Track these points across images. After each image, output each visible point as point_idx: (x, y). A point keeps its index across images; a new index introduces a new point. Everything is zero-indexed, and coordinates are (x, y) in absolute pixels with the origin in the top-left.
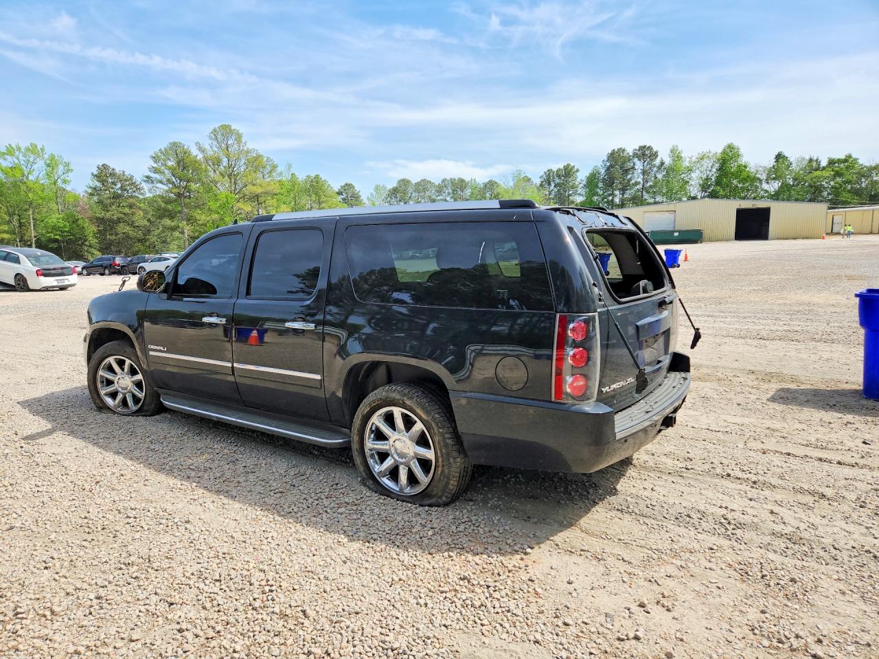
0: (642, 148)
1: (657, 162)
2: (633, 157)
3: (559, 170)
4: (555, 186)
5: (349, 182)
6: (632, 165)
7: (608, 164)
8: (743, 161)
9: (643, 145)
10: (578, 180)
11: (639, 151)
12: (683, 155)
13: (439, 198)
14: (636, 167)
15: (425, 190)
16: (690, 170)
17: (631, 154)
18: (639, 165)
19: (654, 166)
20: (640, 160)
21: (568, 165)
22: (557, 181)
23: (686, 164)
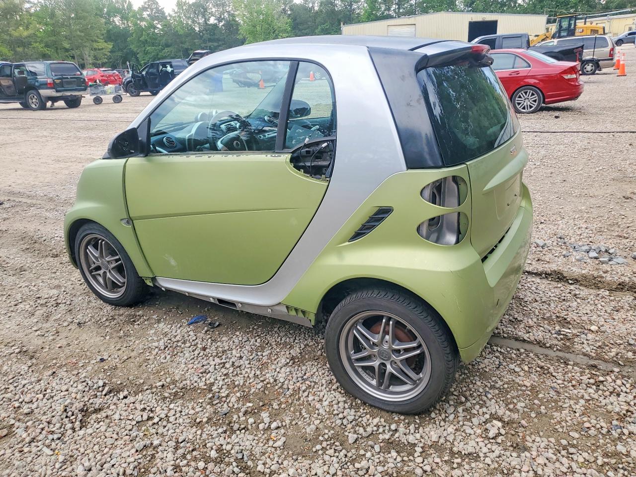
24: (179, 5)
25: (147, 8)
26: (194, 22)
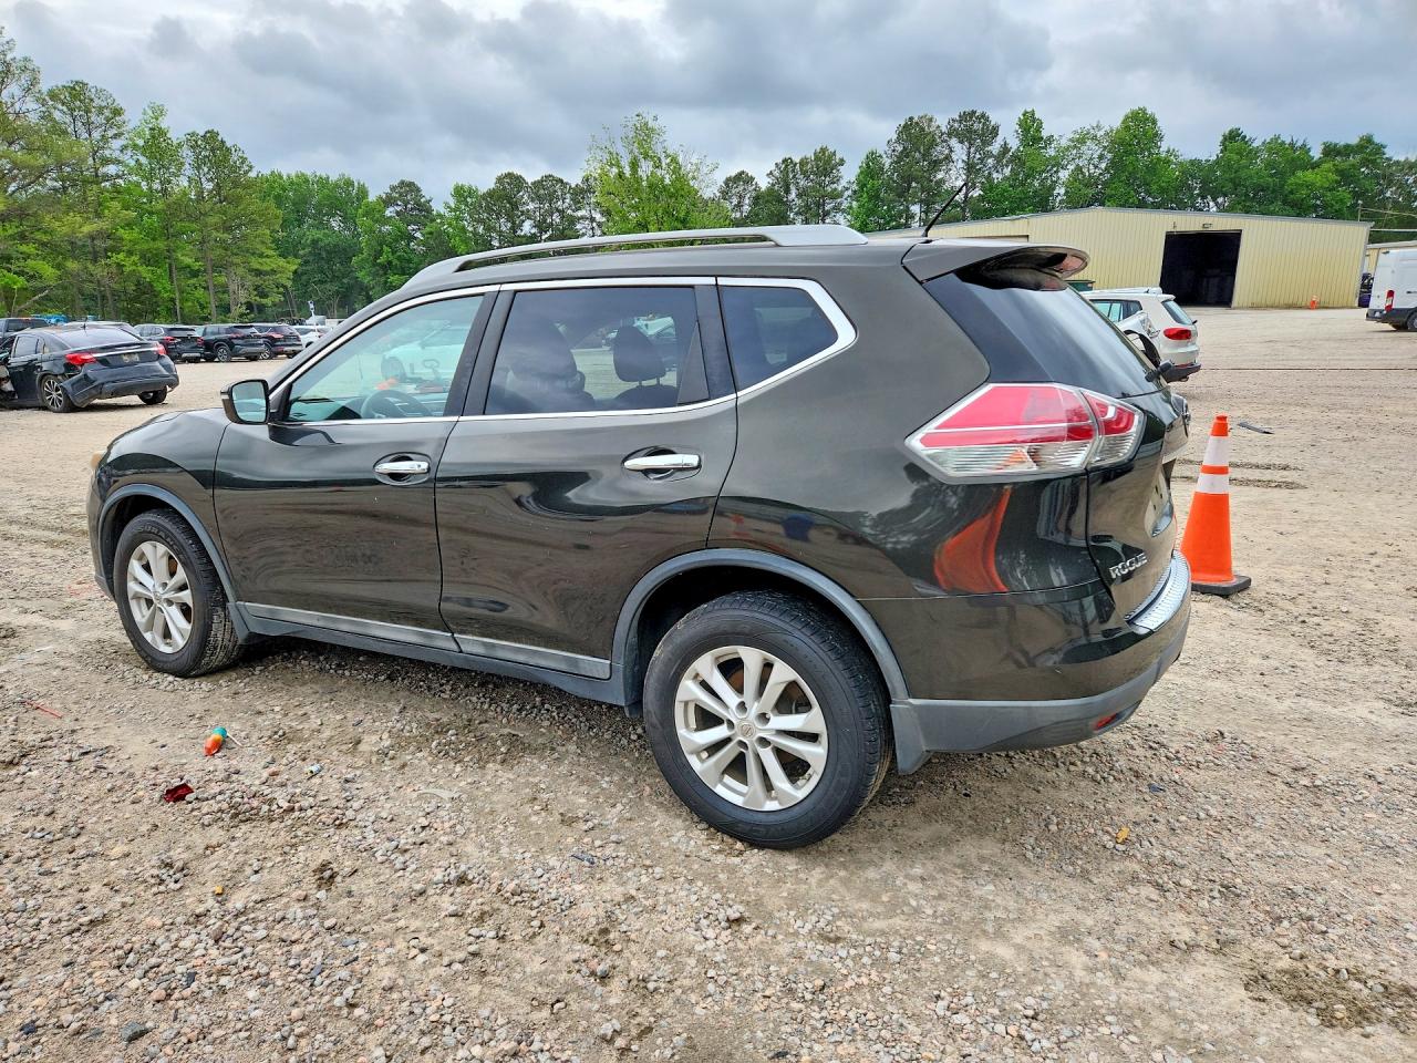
0: (968, 116)
1: (995, 148)
2: (950, 135)
3: (803, 162)
4: (799, 196)
5: (407, 179)
6: (947, 152)
7: (900, 148)
8: (1164, 148)
9: (968, 110)
10: (843, 183)
11: (960, 122)
12: (1045, 134)
13: (580, 214)
14: (954, 157)
15: (551, 197)
16: (1058, 164)
17: (944, 129)
18: (960, 152)
19: (990, 155)
20: (961, 142)
21: (823, 150)
22: (802, 183)
23: (1051, 152)
24: (461, 193)
25: (395, 199)
26: (489, 229)
